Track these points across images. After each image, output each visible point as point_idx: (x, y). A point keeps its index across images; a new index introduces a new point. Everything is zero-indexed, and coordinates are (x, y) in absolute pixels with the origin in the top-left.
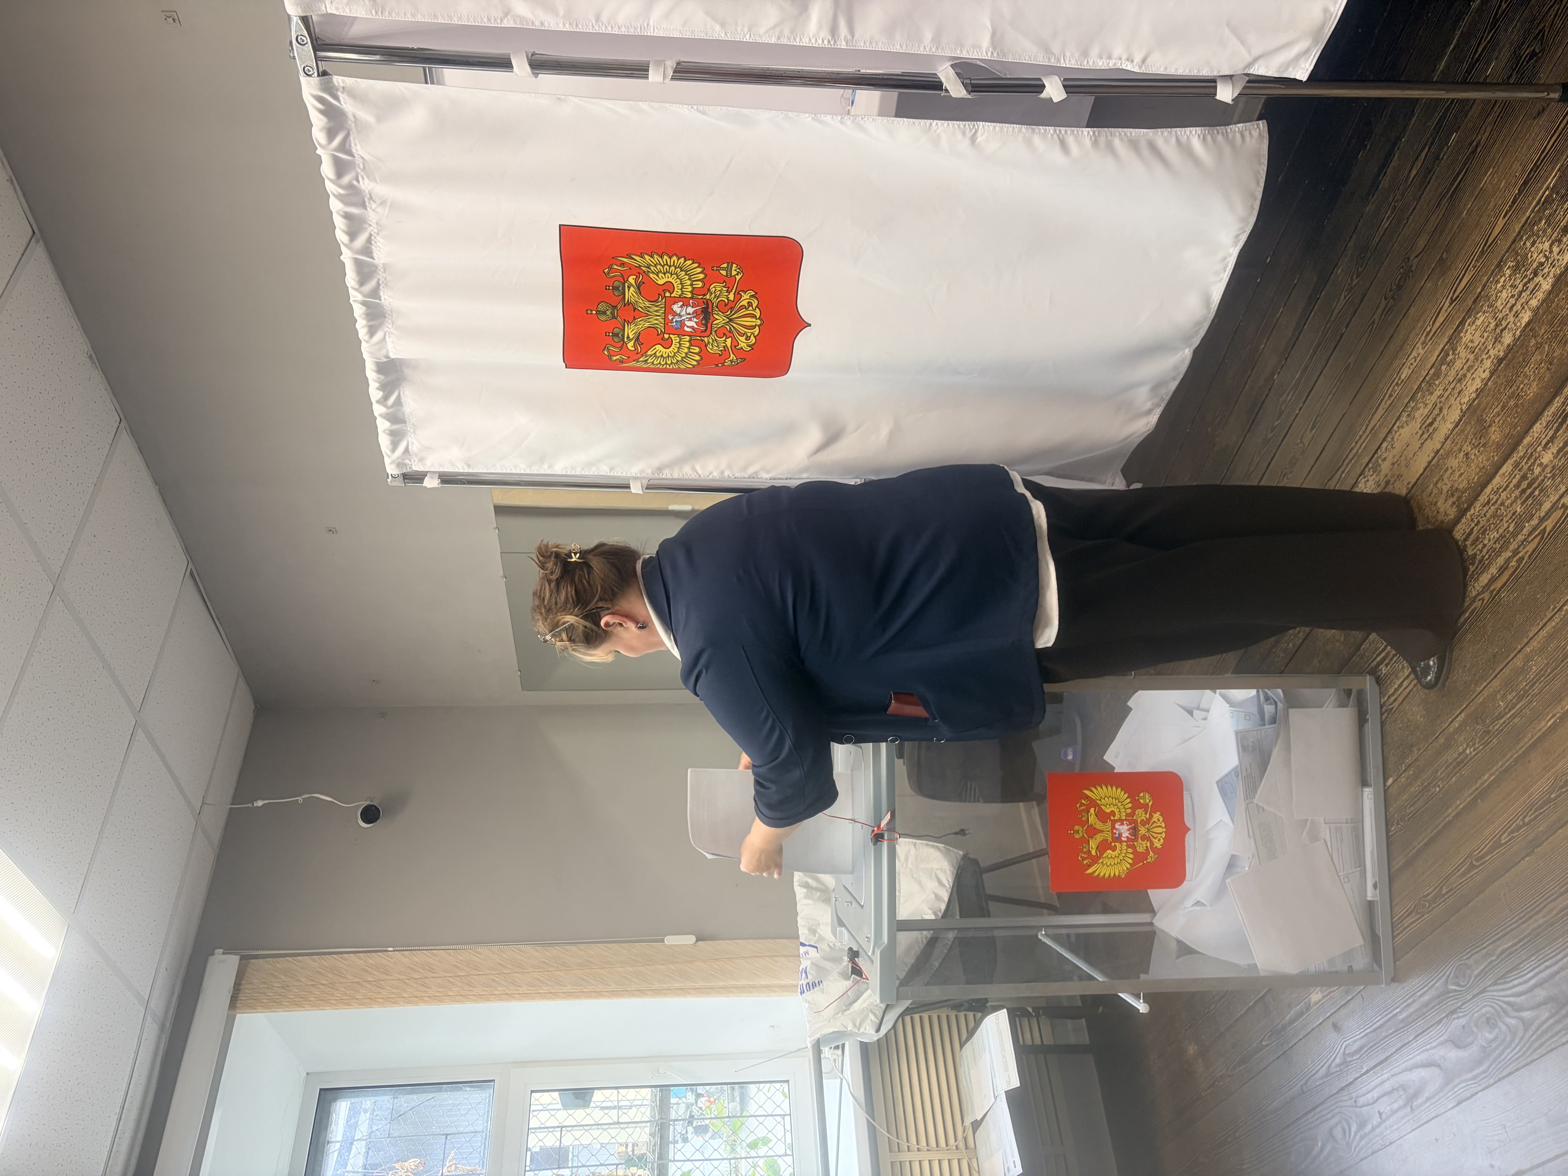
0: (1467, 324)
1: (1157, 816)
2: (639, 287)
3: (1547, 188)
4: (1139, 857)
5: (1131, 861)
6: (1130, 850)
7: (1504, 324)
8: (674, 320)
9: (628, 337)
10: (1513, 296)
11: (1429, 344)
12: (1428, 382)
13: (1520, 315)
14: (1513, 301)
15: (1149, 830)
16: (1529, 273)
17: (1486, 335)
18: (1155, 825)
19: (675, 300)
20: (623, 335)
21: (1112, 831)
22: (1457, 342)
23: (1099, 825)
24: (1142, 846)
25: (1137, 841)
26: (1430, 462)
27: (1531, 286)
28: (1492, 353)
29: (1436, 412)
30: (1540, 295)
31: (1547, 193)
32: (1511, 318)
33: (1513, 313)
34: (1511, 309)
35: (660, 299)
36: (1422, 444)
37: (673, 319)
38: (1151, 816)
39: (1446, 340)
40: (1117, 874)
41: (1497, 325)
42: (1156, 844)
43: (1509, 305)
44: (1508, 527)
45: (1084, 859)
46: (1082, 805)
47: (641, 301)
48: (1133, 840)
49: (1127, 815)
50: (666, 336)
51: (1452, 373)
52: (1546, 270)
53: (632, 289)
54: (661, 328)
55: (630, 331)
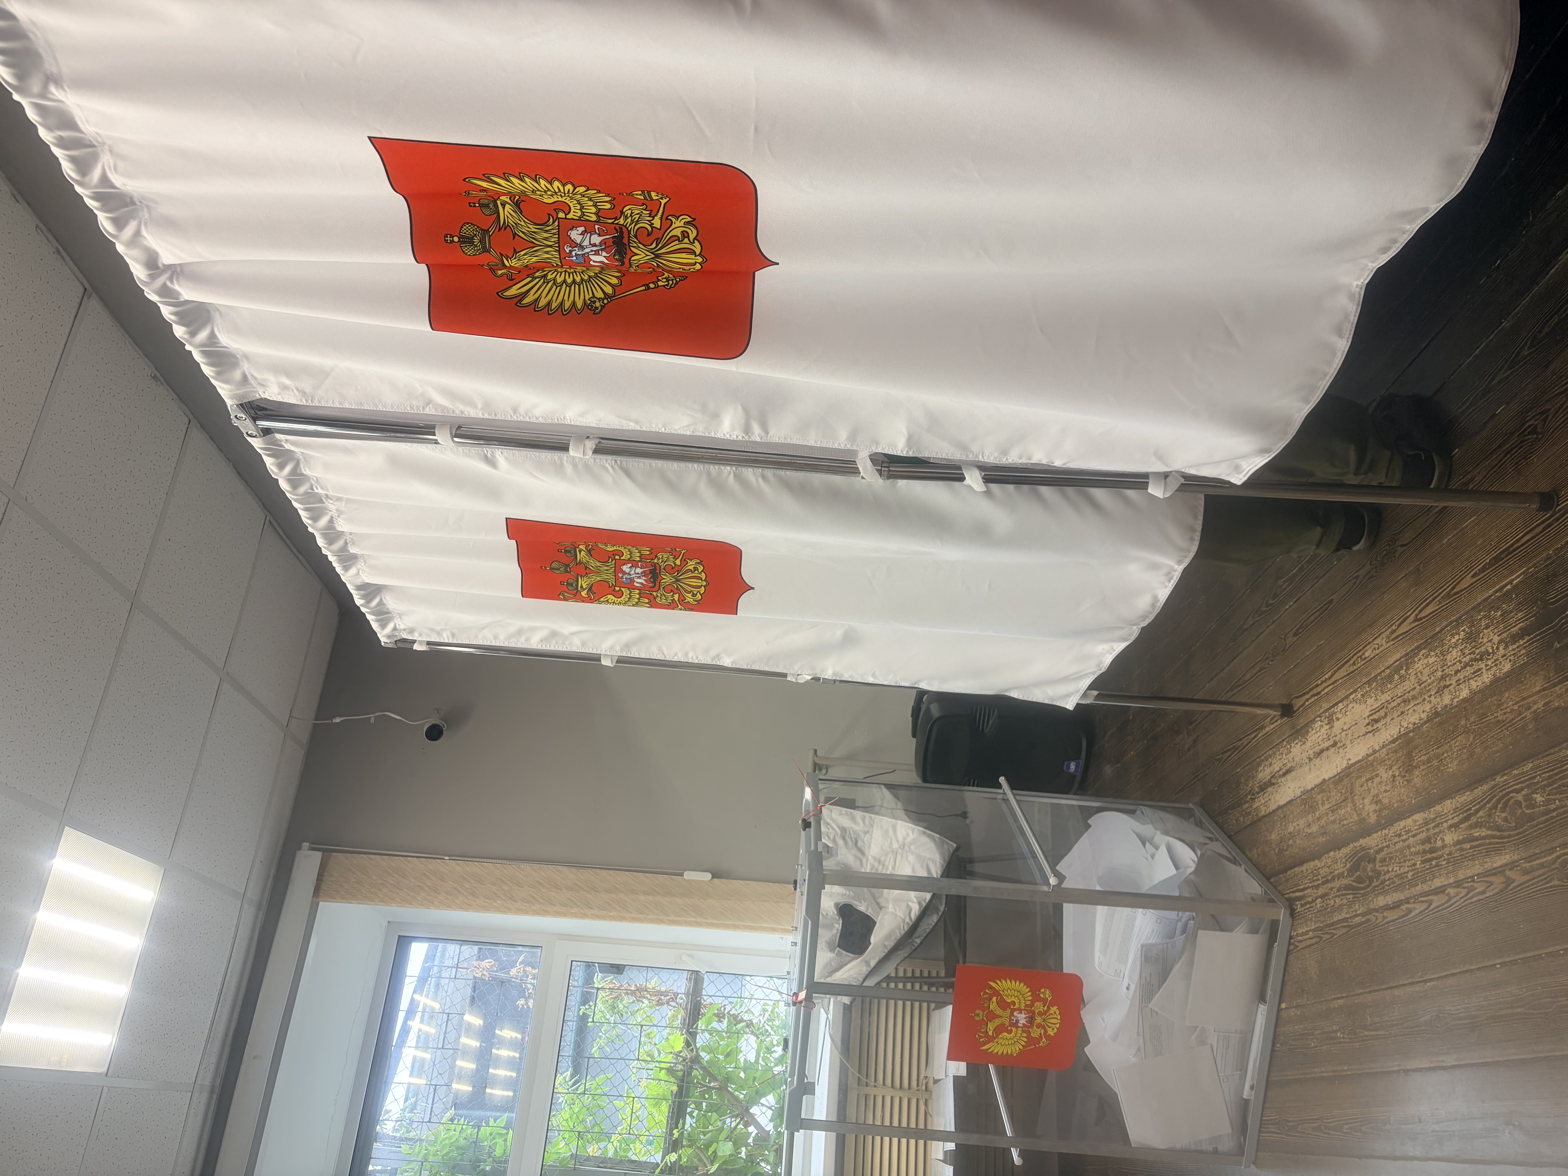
0: (1421, 653)
1: (1054, 1009)
2: (589, 551)
3: (1510, 582)
4: (1031, 1041)
5: (1024, 1044)
6: (1025, 1035)
7: (1448, 682)
8: (624, 577)
9: (582, 587)
10: (1460, 661)
11: (1392, 643)
12: (1383, 679)
13: (1461, 686)
14: (1459, 666)
15: (1044, 1020)
16: (1477, 651)
17: (1432, 678)
18: (1051, 1016)
19: (625, 562)
20: (577, 585)
21: (1010, 1017)
22: (1410, 664)
23: (999, 1012)
24: (1036, 1033)
25: (1032, 1027)
26: (1368, 756)
27: (1475, 666)
28: (1433, 699)
29: (1382, 713)
30: (1480, 682)
31: (1509, 587)
32: (1453, 682)
33: (1456, 678)
35: (610, 561)
36: (1367, 733)
37: (622, 576)
38: (1049, 1009)
39: (1404, 653)
40: (1009, 1052)
41: (1443, 677)
42: (1049, 1032)
43: (1456, 667)
44: (1408, 872)
45: (980, 1037)
46: (986, 993)
47: (592, 562)
48: (1028, 1027)
49: (1026, 1006)
50: (617, 589)
51: (1402, 689)
52: (1489, 663)
54: (612, 582)
55: (583, 582)
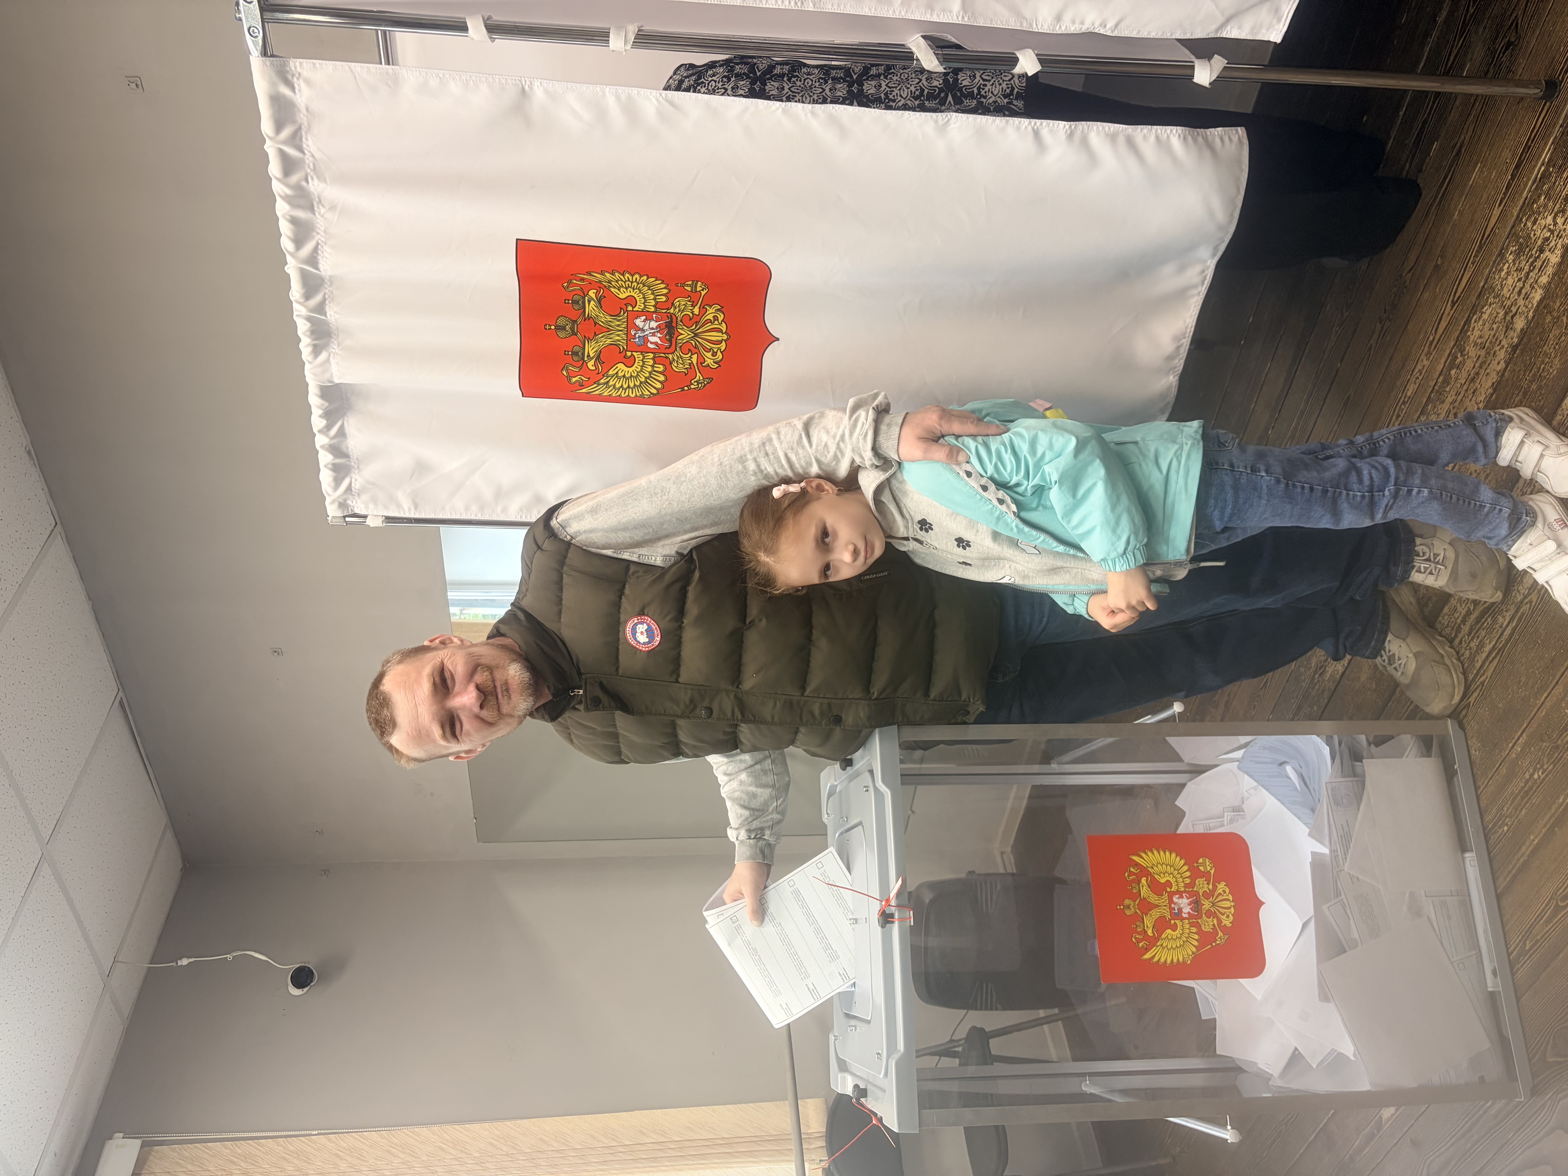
0: (1472, 323)
1: (1221, 887)
2: (599, 301)
3: (1543, 164)
4: (1206, 938)
5: (1196, 943)
6: (1194, 929)
7: (1514, 309)
8: (637, 336)
9: (588, 355)
10: (1519, 280)
11: (1434, 353)
12: (1438, 391)
13: (1532, 295)
14: (1520, 284)
15: (1213, 904)
16: (1533, 252)
17: (1495, 326)
18: (1220, 898)
19: (638, 315)
20: (583, 353)
21: (1170, 906)
22: (1464, 343)
23: (1153, 899)
24: (1207, 923)
25: (1201, 917)
27: (1538, 264)
28: (1504, 343)
30: (1550, 270)
31: (1542, 170)
32: (1521, 302)
33: (1522, 296)
34: (1520, 293)
35: (622, 313)
37: (635, 334)
38: (1215, 887)
39: (1451, 346)
40: (1182, 957)
41: (1506, 313)
42: (1224, 922)
43: (1517, 290)
45: (1139, 941)
46: (1131, 873)
47: (602, 315)
48: (1196, 917)
49: (1186, 886)
50: (629, 354)
51: (1464, 374)
52: (1553, 244)
53: (592, 302)
54: (623, 344)
55: (590, 349)
